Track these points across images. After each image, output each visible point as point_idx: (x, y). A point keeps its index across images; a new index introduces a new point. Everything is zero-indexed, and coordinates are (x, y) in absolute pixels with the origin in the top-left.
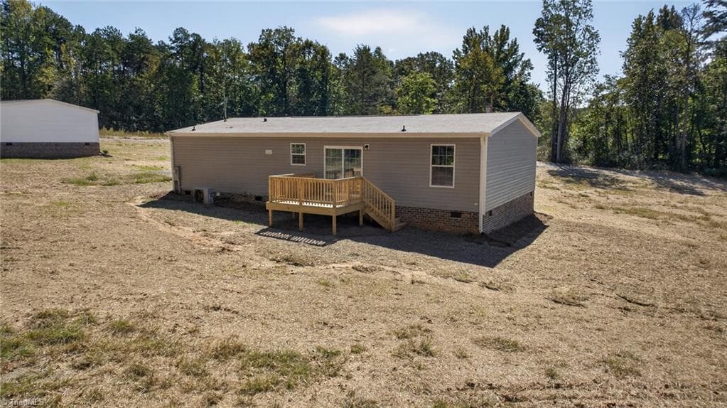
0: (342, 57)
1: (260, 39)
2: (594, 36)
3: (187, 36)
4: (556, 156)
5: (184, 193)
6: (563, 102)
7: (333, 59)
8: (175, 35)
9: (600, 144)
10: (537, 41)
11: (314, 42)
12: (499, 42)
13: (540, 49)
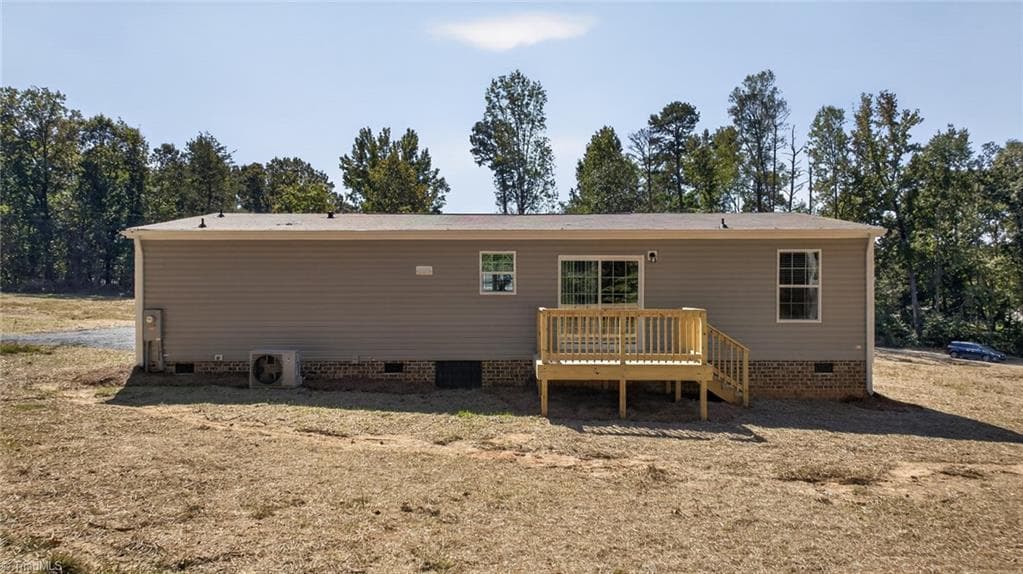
0: (168, 150)
5: (174, 368)
7: (151, 151)
10: (475, 152)
13: (480, 163)
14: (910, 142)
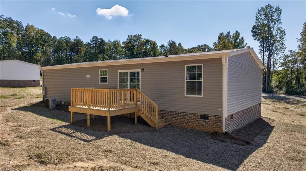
0: (163, 46)
1: (127, 39)
2: (283, 32)
3: (97, 39)
4: (265, 89)
6: (268, 63)
7: (159, 47)
8: (93, 39)
9: (289, 83)
10: (253, 36)
11: (150, 40)
12: (235, 39)
13: (255, 39)
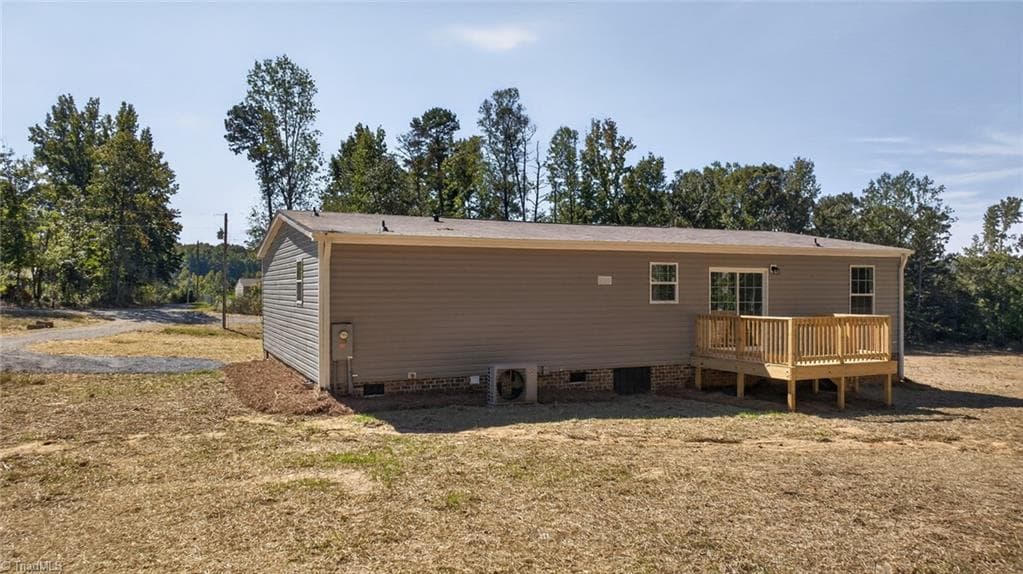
5: (362, 390)
14: (626, 165)
